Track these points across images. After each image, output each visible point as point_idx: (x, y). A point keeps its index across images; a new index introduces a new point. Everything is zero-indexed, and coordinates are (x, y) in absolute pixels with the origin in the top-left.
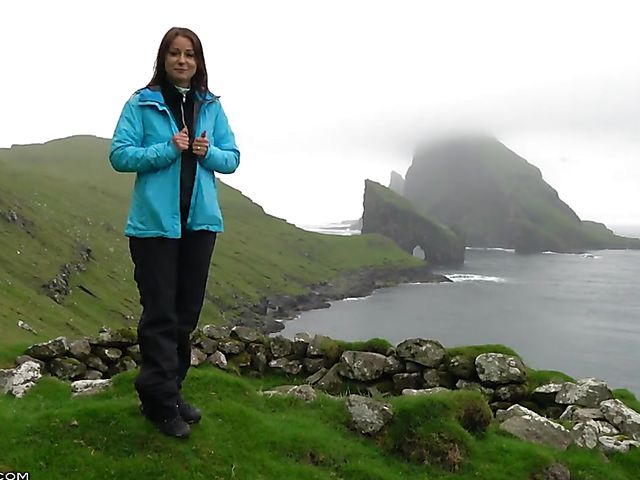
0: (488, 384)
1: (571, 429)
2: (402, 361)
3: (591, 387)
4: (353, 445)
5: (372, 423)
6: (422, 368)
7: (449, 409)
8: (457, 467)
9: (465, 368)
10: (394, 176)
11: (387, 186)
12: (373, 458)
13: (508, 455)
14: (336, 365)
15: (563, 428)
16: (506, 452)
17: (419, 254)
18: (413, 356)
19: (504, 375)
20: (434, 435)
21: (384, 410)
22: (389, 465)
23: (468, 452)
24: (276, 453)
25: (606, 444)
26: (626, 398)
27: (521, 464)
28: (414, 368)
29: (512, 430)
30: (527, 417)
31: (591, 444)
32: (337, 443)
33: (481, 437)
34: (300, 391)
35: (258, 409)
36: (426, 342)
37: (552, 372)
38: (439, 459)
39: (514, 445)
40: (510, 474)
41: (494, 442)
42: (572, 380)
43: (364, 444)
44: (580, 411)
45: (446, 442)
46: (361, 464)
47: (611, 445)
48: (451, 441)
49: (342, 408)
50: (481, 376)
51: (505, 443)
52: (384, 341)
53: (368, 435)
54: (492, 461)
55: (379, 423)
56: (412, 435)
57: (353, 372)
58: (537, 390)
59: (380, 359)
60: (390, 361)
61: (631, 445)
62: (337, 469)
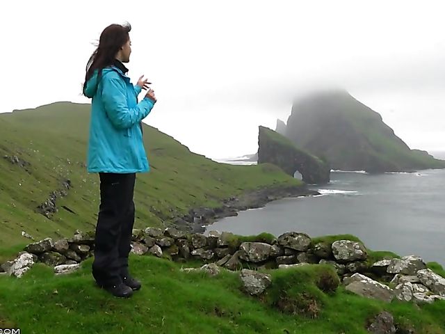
0: (341, 262)
1: (394, 289)
2: (282, 247)
3: (411, 261)
4: (245, 302)
5: (258, 287)
6: (296, 252)
7: (309, 277)
8: (315, 315)
9: (325, 251)
10: (279, 123)
11: (274, 130)
12: (259, 310)
13: (350, 307)
14: (237, 252)
15: (388, 288)
16: (350, 304)
17: (298, 176)
18: (289, 244)
19: (351, 255)
20: (299, 294)
21: (265, 278)
22: (269, 315)
23: (323, 305)
24: (192, 308)
25: (419, 298)
26: (436, 268)
27: (359, 312)
28: (290, 252)
29: (353, 290)
30: (364, 281)
31: (407, 298)
32: (233, 301)
33: (333, 296)
34: (209, 268)
35: (180, 280)
36: (298, 234)
37: (385, 252)
38: (303, 310)
39: (355, 300)
40: (352, 319)
41: (341, 298)
42: (398, 257)
43: (253, 302)
44: (403, 278)
45: (307, 298)
46: (250, 315)
47: (422, 299)
48: (311, 298)
49: (237, 278)
50: (336, 256)
51: (348, 298)
52: (269, 235)
53: (255, 296)
54: (340, 311)
55: (262, 287)
56: (284, 295)
57: (248, 256)
58: (375, 264)
59: (267, 247)
60: (274, 248)
61: (435, 298)
62: (233, 319)
